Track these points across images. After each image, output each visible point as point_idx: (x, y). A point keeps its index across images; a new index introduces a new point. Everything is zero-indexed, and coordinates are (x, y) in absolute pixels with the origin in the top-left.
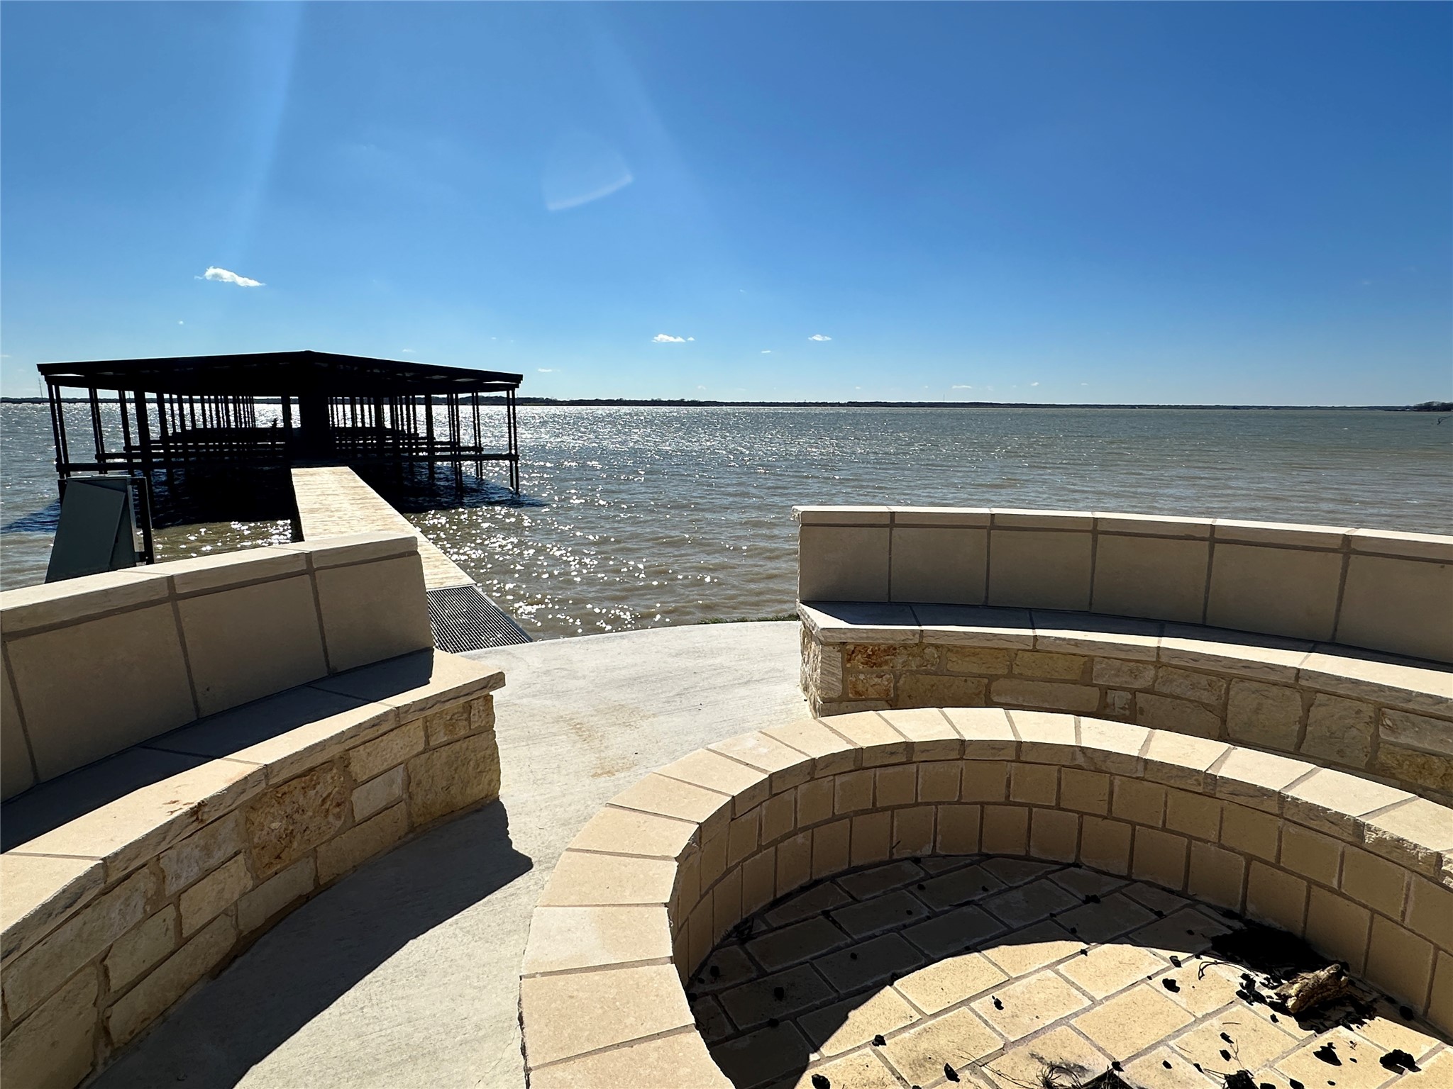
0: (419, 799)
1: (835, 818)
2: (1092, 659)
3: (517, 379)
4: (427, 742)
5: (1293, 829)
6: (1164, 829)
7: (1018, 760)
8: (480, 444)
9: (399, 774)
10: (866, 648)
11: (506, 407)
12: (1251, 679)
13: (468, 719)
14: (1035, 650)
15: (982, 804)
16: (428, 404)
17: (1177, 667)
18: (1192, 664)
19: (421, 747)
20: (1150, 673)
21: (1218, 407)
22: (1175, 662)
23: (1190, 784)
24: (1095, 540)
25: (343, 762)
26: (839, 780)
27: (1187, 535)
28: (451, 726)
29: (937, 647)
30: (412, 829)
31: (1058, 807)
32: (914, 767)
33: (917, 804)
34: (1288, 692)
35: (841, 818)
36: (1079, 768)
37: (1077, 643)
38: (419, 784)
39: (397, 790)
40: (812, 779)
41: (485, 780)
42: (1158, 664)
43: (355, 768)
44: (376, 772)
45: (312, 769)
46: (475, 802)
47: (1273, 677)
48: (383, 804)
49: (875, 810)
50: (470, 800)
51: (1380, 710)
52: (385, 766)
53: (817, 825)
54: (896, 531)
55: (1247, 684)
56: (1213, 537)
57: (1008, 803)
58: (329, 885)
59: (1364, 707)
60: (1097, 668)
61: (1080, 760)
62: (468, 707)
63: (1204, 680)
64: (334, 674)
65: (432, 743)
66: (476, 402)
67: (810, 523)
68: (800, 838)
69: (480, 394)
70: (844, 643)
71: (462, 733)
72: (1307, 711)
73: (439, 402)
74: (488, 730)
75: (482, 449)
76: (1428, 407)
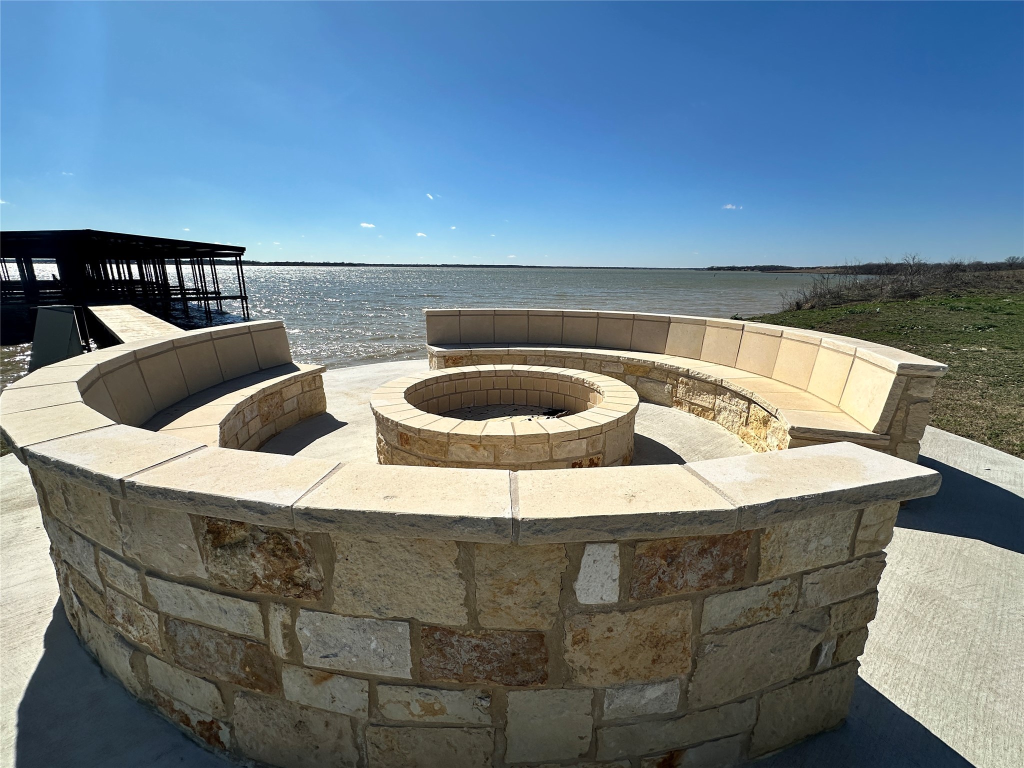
0: (302, 409)
1: (444, 395)
2: (526, 356)
3: (242, 250)
4: (303, 390)
5: (561, 382)
6: (534, 390)
7: (496, 376)
8: (218, 290)
9: (295, 399)
10: (453, 357)
11: (236, 266)
12: (571, 357)
13: (315, 383)
14: (508, 355)
15: (487, 390)
16: (178, 264)
17: (551, 356)
18: (554, 354)
19: (301, 392)
20: (543, 359)
21: (625, 268)
22: (550, 354)
23: (538, 376)
24: (528, 318)
25: (280, 392)
26: (445, 384)
27: (555, 315)
28: (310, 385)
29: (477, 356)
30: (300, 420)
31: (508, 389)
32: (466, 380)
33: (468, 391)
34: (580, 360)
35: (446, 395)
36: (512, 376)
37: (521, 351)
38: (301, 404)
39: (295, 405)
40: (437, 383)
41: (322, 404)
42: (545, 356)
43: (284, 395)
44: (290, 397)
45: (272, 394)
46: (319, 412)
47: (576, 356)
48: (291, 409)
49: (456, 393)
50: (318, 411)
51: (601, 361)
52: (292, 396)
53: (439, 397)
54: (461, 317)
55: (570, 359)
56: (563, 315)
57: (494, 389)
58: (279, 433)
59: (597, 362)
60: (528, 359)
61: (512, 374)
62: (314, 379)
63: (558, 359)
64: (261, 370)
65: (304, 391)
66: (213, 263)
67: (430, 315)
68: (434, 400)
69: (215, 259)
70: (445, 356)
71: (313, 388)
72: (585, 365)
73: (185, 263)
74: (321, 387)
75: (220, 293)
76: (712, 269)
